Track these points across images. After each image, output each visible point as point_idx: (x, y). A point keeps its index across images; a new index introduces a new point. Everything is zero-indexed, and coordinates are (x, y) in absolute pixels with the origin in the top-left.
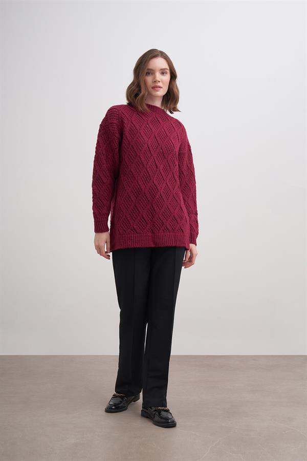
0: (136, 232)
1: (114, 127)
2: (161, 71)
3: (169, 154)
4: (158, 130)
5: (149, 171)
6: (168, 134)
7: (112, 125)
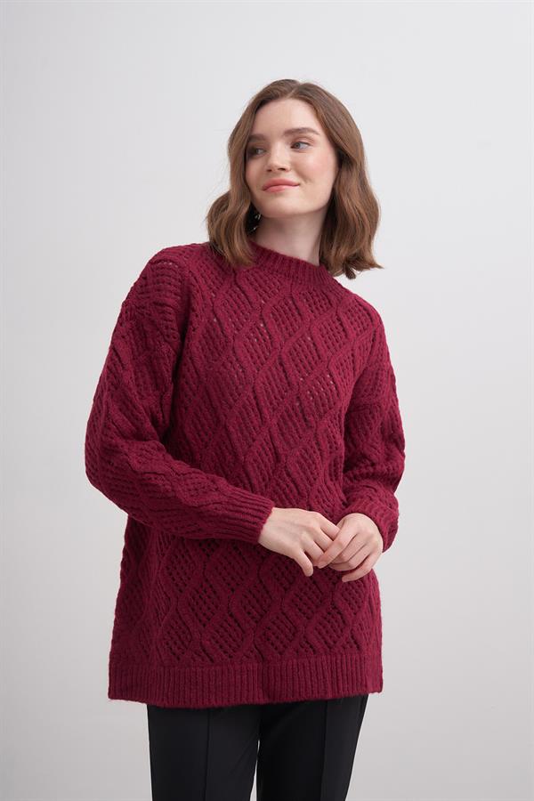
0: (212, 660)
1: (168, 316)
2: (291, 137)
3: (321, 417)
4: (293, 339)
5: (252, 474)
6: (322, 352)
7: (163, 312)
